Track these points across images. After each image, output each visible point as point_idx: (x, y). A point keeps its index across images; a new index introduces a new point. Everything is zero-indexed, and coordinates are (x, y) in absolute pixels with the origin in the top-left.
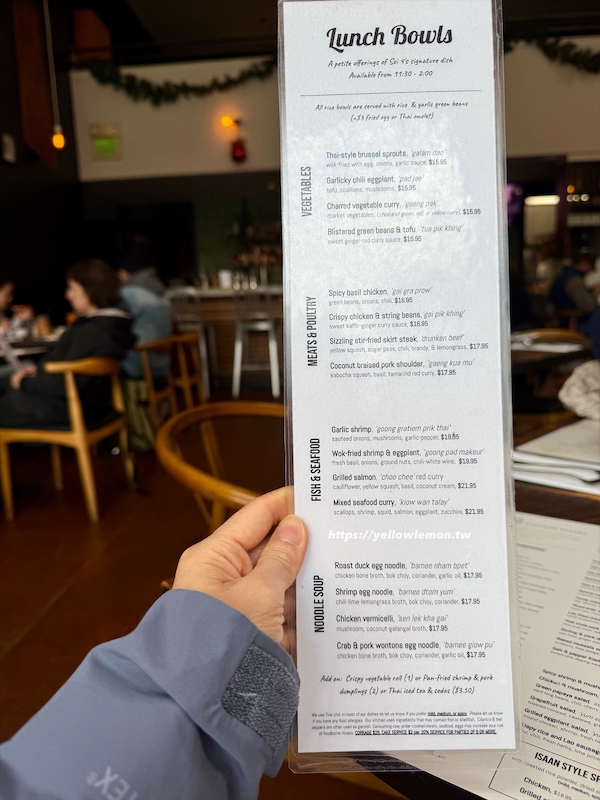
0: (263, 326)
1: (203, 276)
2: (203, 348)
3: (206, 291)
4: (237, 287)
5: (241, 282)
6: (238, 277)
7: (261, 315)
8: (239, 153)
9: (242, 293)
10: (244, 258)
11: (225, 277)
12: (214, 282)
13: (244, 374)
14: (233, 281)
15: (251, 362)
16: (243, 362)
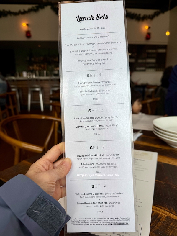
0: (37, 89)
1: (18, 73)
2: (18, 96)
3: (19, 78)
4: (29, 77)
5: (30, 75)
6: (29, 74)
7: (36, 86)
8: (29, 35)
9: (30, 79)
10: (31, 68)
11: (25, 74)
12: (21, 75)
13: (31, 104)
14: (27, 75)
15: (34, 100)
16: (31, 100)
